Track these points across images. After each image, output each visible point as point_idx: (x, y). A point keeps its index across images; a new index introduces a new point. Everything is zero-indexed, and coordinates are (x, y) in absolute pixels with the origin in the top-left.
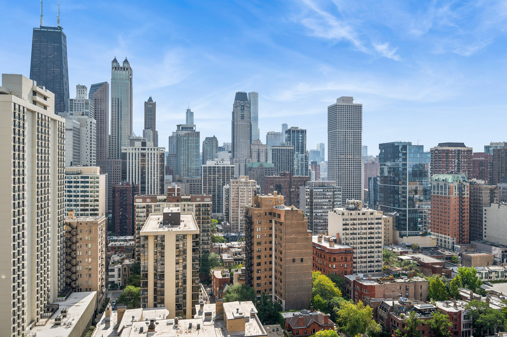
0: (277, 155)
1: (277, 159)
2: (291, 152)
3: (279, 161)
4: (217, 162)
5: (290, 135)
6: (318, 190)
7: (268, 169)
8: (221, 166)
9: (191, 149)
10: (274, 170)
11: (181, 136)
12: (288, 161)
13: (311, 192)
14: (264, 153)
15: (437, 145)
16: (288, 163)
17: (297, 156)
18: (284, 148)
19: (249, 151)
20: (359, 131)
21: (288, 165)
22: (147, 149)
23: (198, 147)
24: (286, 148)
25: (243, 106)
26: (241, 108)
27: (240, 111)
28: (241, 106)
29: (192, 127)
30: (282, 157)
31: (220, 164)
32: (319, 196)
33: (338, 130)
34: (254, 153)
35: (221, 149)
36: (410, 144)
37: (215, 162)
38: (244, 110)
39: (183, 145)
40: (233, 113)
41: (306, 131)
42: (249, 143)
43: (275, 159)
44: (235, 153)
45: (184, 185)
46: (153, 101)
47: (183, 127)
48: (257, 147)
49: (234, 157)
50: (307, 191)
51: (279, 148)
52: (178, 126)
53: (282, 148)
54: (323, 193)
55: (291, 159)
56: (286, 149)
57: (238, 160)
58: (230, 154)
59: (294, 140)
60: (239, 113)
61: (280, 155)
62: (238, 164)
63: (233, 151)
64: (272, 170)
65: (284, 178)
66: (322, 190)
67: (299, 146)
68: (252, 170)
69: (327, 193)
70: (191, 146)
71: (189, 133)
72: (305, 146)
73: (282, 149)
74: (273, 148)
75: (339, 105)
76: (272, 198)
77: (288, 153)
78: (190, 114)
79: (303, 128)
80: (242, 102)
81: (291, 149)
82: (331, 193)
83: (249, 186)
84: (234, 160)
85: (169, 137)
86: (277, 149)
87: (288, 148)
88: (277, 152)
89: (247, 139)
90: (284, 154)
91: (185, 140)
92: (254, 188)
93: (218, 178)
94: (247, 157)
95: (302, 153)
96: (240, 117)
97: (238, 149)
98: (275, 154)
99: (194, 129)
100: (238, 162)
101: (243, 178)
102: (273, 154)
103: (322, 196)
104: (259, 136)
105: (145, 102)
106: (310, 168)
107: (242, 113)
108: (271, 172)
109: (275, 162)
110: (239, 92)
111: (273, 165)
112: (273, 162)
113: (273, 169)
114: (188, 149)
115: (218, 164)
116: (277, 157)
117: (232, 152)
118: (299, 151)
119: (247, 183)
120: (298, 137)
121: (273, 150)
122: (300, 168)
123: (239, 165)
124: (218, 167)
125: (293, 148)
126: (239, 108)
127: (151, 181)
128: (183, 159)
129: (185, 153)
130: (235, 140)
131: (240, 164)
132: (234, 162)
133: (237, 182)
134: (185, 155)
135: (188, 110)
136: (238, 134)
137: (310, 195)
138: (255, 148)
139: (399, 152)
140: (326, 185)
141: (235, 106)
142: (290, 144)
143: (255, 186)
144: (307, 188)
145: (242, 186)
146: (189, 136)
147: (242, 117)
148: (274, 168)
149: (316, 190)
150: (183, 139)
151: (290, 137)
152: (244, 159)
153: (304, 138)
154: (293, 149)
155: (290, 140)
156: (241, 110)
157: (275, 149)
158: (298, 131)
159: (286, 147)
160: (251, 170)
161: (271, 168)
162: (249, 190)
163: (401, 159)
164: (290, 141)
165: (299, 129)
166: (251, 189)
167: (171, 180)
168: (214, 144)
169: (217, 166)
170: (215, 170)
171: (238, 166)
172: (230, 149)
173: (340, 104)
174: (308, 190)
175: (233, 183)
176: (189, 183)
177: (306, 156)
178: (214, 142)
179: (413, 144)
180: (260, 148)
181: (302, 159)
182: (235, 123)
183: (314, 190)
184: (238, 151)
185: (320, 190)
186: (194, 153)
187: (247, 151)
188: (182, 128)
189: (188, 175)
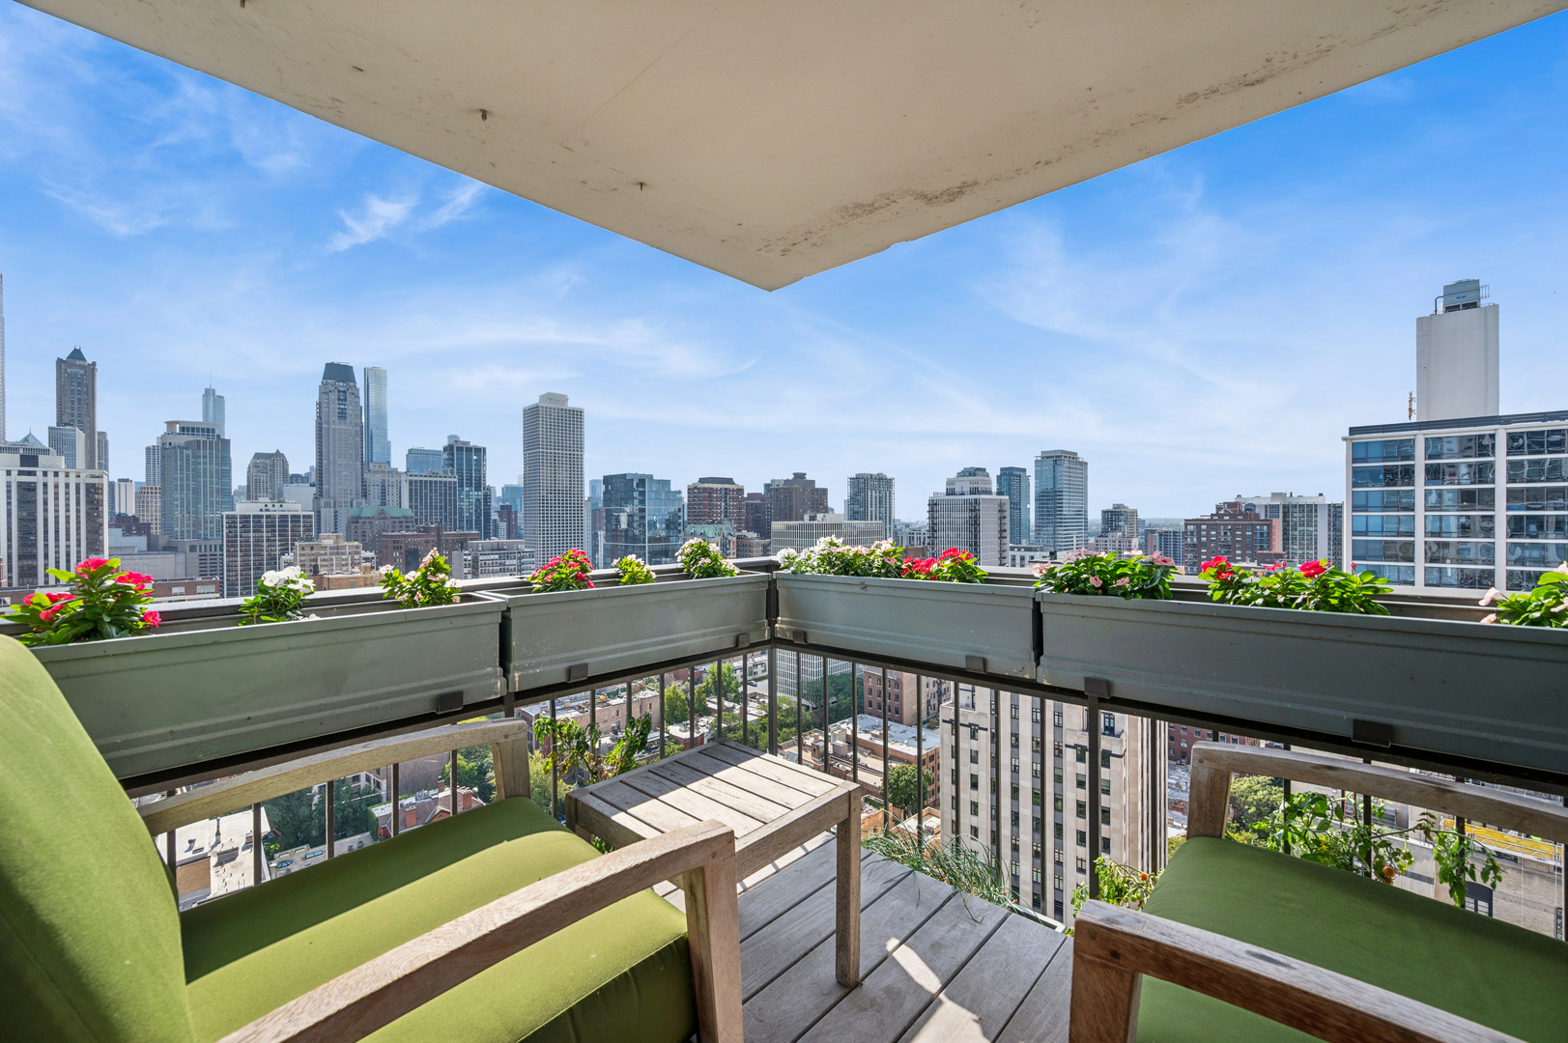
0: (421, 492)
1: (421, 500)
2: (450, 488)
3: (426, 503)
4: (266, 506)
5: (453, 455)
6: (488, 557)
7: (397, 520)
8: (277, 513)
9: (204, 477)
10: (412, 522)
11: (174, 448)
12: (446, 504)
13: (475, 560)
14: (395, 488)
15: (697, 481)
16: (446, 507)
17: (468, 496)
18: (436, 479)
19: (360, 484)
20: (579, 453)
21: (446, 511)
22: (40, 474)
23: (225, 474)
24: (440, 479)
25: (345, 392)
26: (339, 395)
27: (337, 402)
28: (339, 391)
29: (210, 427)
30: (431, 497)
31: (274, 509)
32: (491, 568)
33: (541, 450)
34: (372, 487)
35: (296, 478)
36: (651, 477)
37: (262, 506)
38: (345, 400)
39: (182, 466)
40: (319, 404)
41: (484, 449)
42: (359, 467)
43: (416, 499)
44: (325, 487)
45: (181, 557)
46: (84, 360)
47: (186, 426)
48: (378, 478)
49: (321, 496)
50: (466, 560)
51: (426, 479)
52: (171, 424)
53: (431, 479)
54: (499, 561)
55: (450, 500)
56: (440, 482)
57: (332, 502)
58: (314, 490)
59: (460, 465)
60: (335, 407)
61: (426, 493)
62: (332, 510)
63: (319, 484)
64: (406, 522)
65: (423, 536)
66: (497, 557)
67: (471, 477)
68: (360, 521)
69: (508, 562)
70: (205, 470)
71: (199, 442)
72: (484, 477)
73: (431, 482)
74: (411, 478)
75: (542, 407)
76: (356, 578)
77: (445, 490)
78: (213, 400)
79: (480, 445)
80: (341, 384)
81: (450, 482)
82: (515, 562)
83: (343, 554)
84: (322, 501)
85: (148, 449)
86: (421, 481)
87: (445, 479)
88: (421, 486)
89: (354, 459)
90: (436, 490)
91: (188, 456)
92: (356, 557)
93: (268, 541)
94: (354, 496)
95: (478, 489)
96: (337, 415)
97: (332, 480)
98: (416, 490)
99: (217, 432)
100: (332, 505)
101: (328, 538)
102: (411, 490)
103: (498, 568)
104: (389, 454)
105: (60, 362)
106: (494, 516)
107: (342, 407)
108: (404, 524)
109: (416, 507)
110: (333, 363)
111: (410, 513)
112: (411, 507)
113: (409, 520)
114: (196, 476)
115: (267, 510)
116: (421, 496)
117: (317, 485)
118: (471, 485)
119: (338, 548)
120: (469, 460)
121: (411, 483)
122: (474, 518)
123: (336, 512)
124: (268, 517)
125: (456, 480)
126: (334, 396)
127: (57, 552)
128: (182, 499)
129: (188, 486)
130: (325, 462)
131: (337, 509)
132: (323, 505)
133: (312, 548)
134: (188, 490)
135: (206, 390)
136: (331, 448)
137: (473, 567)
138: (374, 479)
139: (634, 490)
140: (505, 547)
141: (324, 391)
142: (452, 473)
143: (358, 553)
144: (465, 555)
145: (326, 554)
146: (199, 448)
147: (342, 415)
148: (412, 518)
149: (485, 557)
150: (181, 453)
151: (452, 460)
152: (349, 499)
153: (480, 464)
154: (455, 483)
155: (452, 465)
156: (339, 399)
157: (416, 482)
158: (469, 450)
159: (441, 477)
160: (357, 522)
161: (406, 518)
162: (344, 563)
163: (636, 502)
164: (453, 467)
165: (471, 445)
166: (347, 560)
167: (144, 547)
168: (278, 469)
169: (264, 513)
170: (259, 522)
171: (333, 514)
172: (313, 479)
173: (544, 405)
174: (469, 558)
175: (303, 549)
176: (198, 553)
177: (486, 495)
178: (278, 463)
179: (655, 478)
180: (386, 479)
181: (478, 500)
182: (325, 426)
183: (481, 558)
184: (332, 484)
185: (492, 557)
186: (215, 486)
187: (354, 483)
188: (183, 429)
189: (196, 535)
